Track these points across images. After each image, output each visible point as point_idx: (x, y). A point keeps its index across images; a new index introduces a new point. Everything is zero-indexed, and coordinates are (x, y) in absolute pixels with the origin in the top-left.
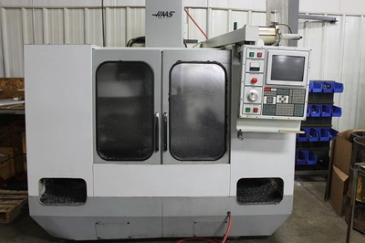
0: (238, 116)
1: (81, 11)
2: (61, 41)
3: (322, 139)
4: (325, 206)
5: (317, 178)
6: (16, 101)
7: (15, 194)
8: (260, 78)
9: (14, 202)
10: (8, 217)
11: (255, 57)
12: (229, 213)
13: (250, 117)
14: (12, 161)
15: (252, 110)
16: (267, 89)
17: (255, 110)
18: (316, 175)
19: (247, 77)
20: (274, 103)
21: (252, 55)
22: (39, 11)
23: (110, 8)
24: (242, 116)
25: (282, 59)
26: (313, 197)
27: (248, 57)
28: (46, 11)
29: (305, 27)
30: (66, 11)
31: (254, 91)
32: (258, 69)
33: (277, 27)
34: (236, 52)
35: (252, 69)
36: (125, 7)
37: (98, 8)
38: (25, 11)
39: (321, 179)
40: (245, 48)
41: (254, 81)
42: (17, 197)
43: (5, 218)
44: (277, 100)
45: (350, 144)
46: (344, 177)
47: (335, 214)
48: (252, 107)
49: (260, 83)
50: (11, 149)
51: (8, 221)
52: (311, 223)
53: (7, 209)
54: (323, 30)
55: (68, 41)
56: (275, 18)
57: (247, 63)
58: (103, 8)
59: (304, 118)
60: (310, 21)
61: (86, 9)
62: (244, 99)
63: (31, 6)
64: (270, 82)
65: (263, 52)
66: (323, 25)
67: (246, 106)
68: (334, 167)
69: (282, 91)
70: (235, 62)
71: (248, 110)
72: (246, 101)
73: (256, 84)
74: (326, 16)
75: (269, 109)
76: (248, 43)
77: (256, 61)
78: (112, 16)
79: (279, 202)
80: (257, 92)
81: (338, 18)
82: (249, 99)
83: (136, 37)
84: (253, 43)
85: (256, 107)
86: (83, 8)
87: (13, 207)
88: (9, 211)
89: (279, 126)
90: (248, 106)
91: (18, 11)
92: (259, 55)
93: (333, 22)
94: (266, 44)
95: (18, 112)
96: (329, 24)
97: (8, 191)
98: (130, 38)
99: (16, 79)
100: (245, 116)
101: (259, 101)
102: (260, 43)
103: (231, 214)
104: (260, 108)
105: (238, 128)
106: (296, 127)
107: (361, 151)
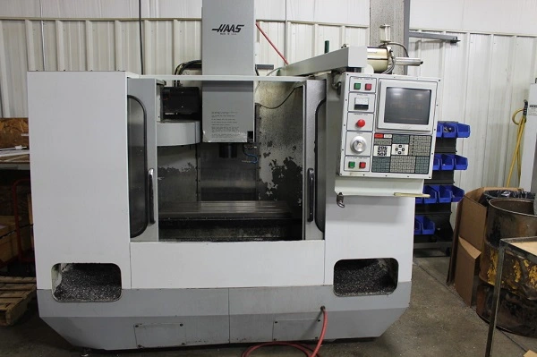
0: (338, 173)
1: (109, 25)
2: (82, 67)
3: (442, 200)
4: (449, 292)
5: (434, 253)
6: (18, 151)
7: (19, 283)
8: (368, 119)
9: (17, 294)
10: (8, 316)
11: (362, 89)
12: (322, 308)
13: (354, 174)
14: (14, 235)
15: (357, 165)
16: (379, 136)
17: (362, 165)
18: (432, 249)
19: (350, 119)
20: (388, 155)
21: (357, 86)
22: (50, 25)
23: (151, 20)
24: (343, 173)
25: (397, 93)
26: (431, 279)
27: (352, 89)
28: (60, 24)
29: (417, 48)
30: (89, 24)
31: (359, 138)
32: (366, 107)
33: (389, 48)
34: (332, 82)
35: (357, 107)
36: (172, 20)
37: (134, 20)
38: (30, 24)
39: (440, 253)
40: (347, 78)
41: (360, 124)
42: (20, 287)
43: (4, 318)
44: (391, 150)
45: (483, 209)
46: (475, 253)
47: (462, 303)
48: (357, 161)
49: (368, 126)
50: (13, 218)
51: (8, 323)
52: (431, 316)
53: (8, 305)
54: (441, 53)
55: (91, 66)
56: (386, 35)
57: (350, 99)
58: (140, 20)
59: (429, 176)
60: (423, 40)
61: (117, 22)
62: (346, 150)
63: (38, 16)
64: (383, 125)
65: (373, 82)
66: (441, 46)
67: (349, 160)
68: (460, 239)
69: (399, 138)
70: (332, 97)
71: (351, 165)
72: (349, 152)
73: (363, 129)
74: (445, 33)
75: (381, 163)
76: (352, 70)
77: (363, 96)
78: (154, 31)
79: (392, 291)
80: (365, 138)
81: (460, 37)
82: (353, 149)
83: (187, 61)
84: (359, 70)
85: (363, 160)
86: (113, 21)
87: (15, 301)
88: (10, 308)
89: (394, 187)
90: (352, 160)
91: (19, 24)
92: (368, 87)
93: (454, 42)
94: (375, 72)
95: (21, 167)
96: (448, 45)
97: (8, 279)
98: (178, 63)
99: (19, 119)
100: (347, 174)
101: (367, 153)
102: (368, 71)
103: (326, 310)
104: (368, 162)
105: (338, 190)
106: (418, 188)
107: (500, 218)
